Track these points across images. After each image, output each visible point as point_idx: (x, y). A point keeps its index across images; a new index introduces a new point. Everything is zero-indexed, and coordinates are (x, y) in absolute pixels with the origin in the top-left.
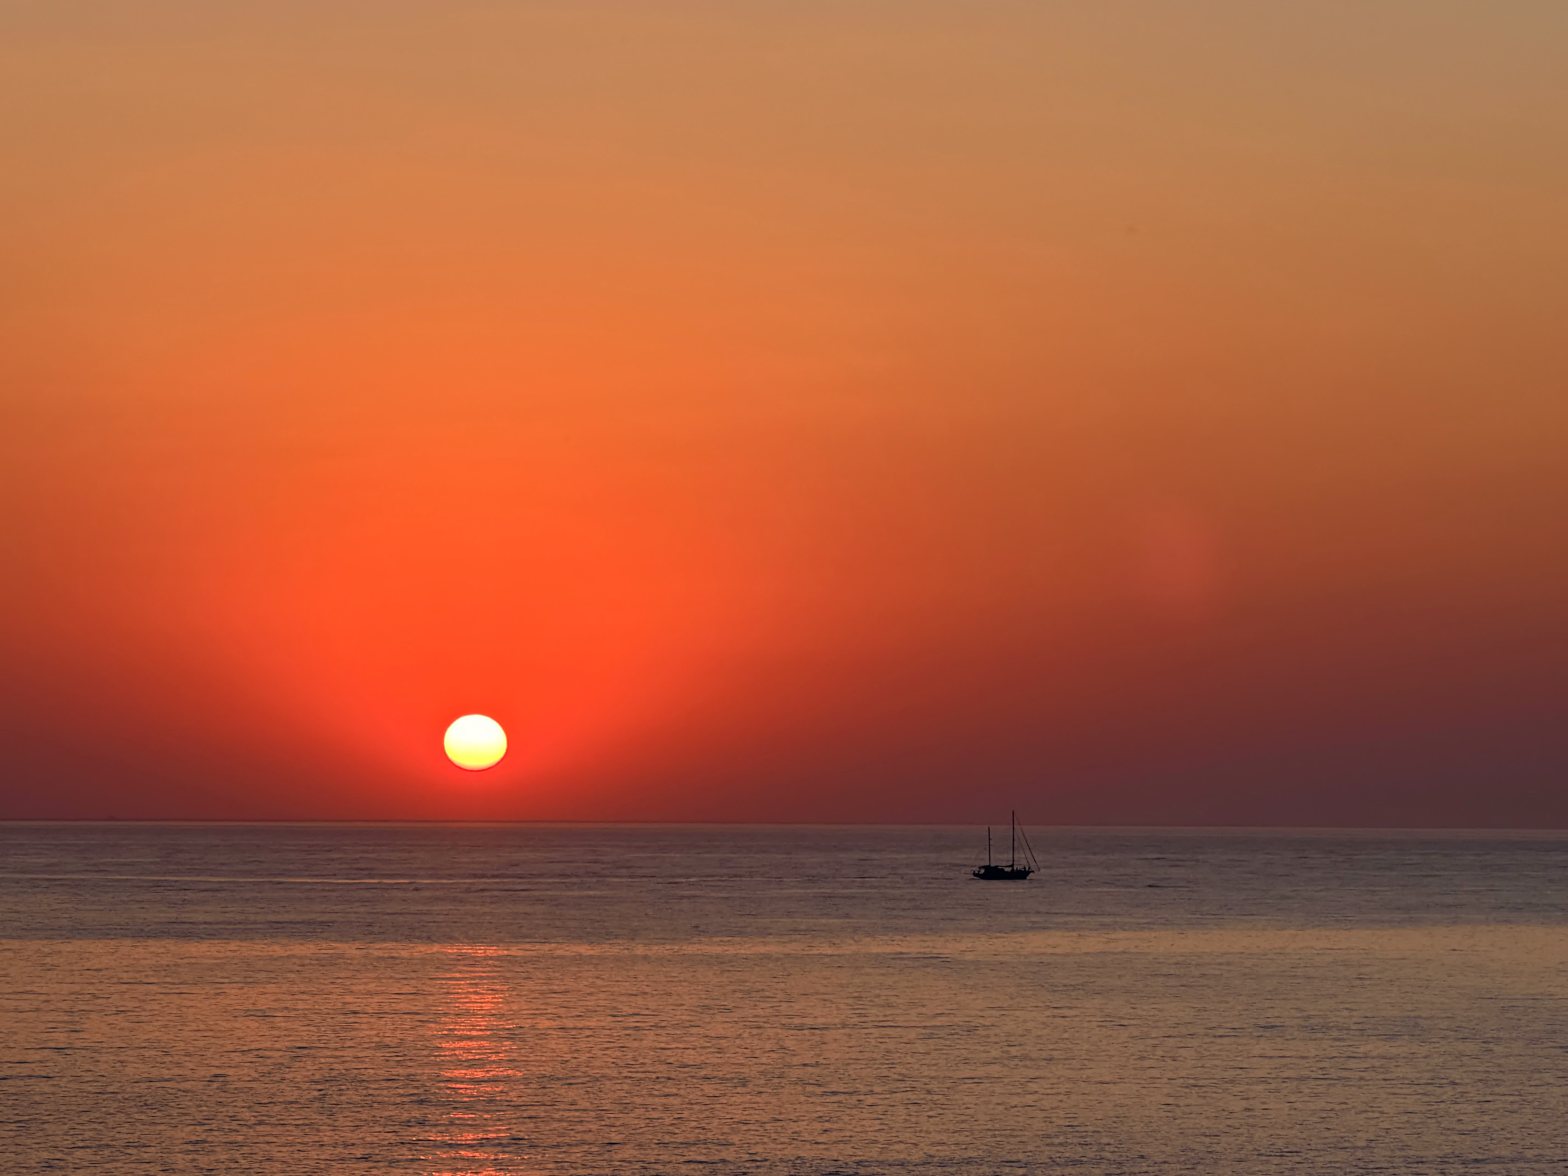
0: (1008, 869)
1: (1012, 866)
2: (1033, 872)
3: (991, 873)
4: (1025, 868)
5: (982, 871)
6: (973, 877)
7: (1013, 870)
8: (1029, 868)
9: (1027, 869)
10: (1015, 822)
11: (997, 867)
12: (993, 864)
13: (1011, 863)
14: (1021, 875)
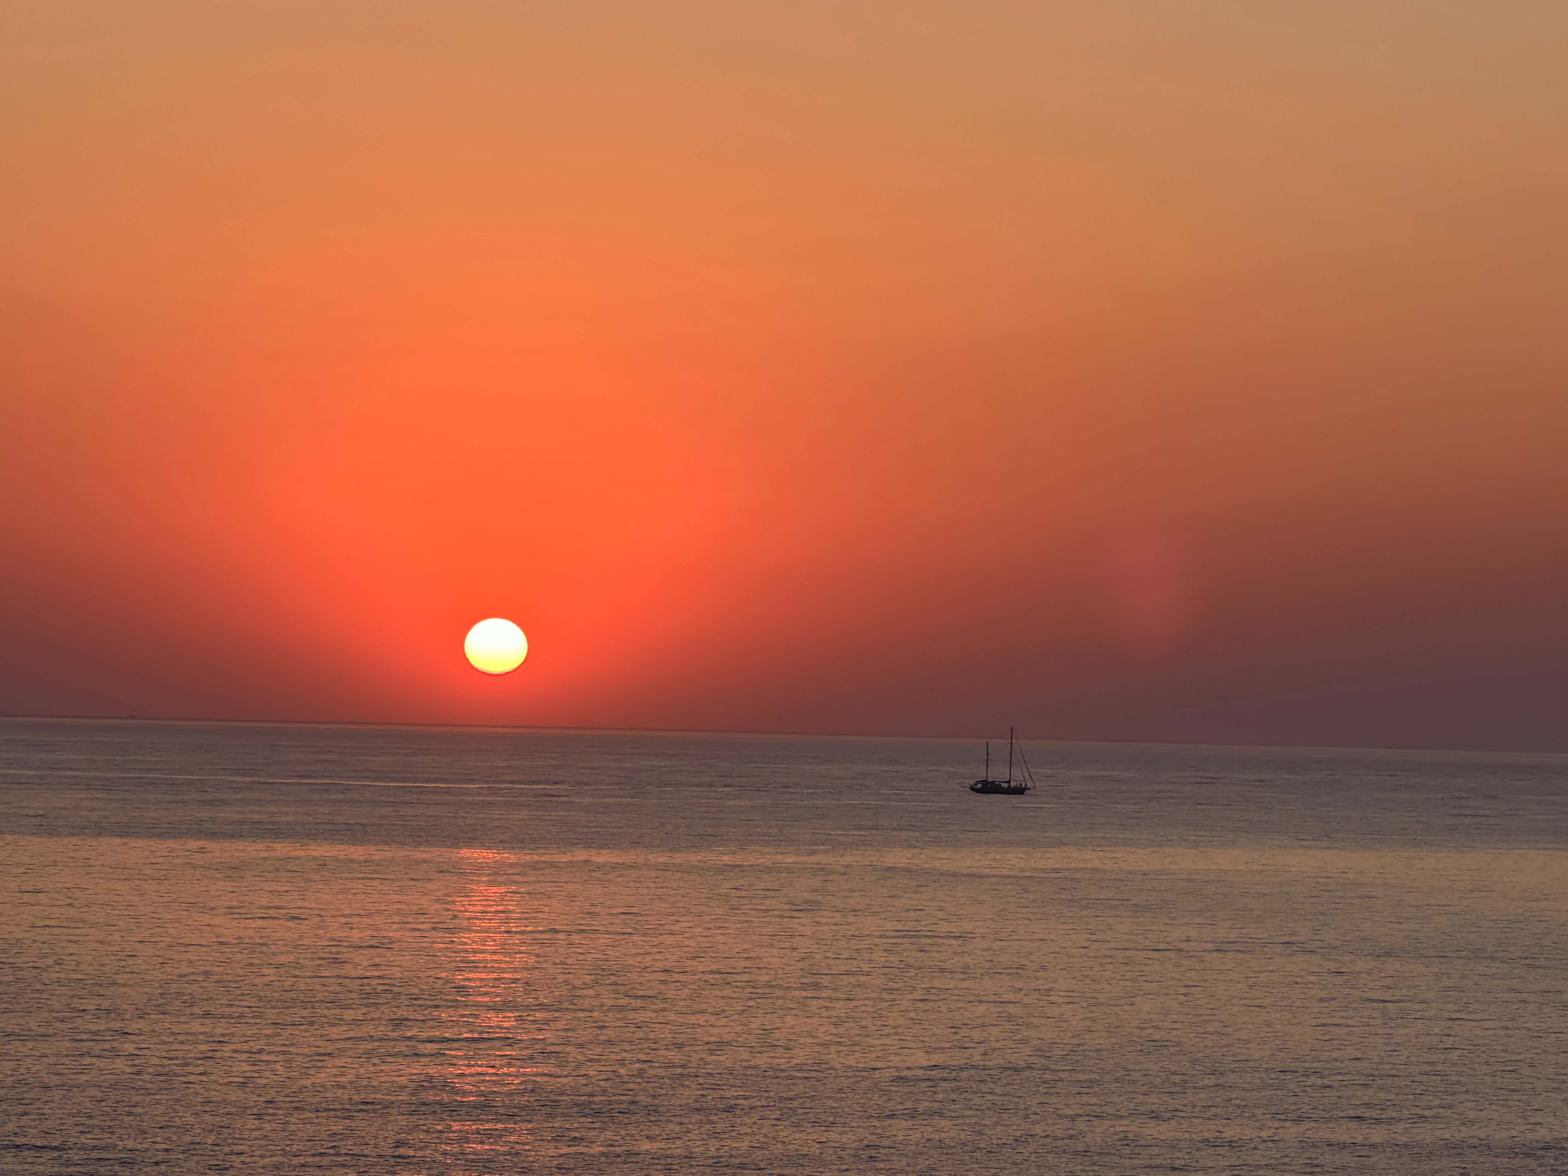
0: (1005, 785)
1: (1009, 782)
2: (1029, 789)
3: (987, 788)
4: (1021, 784)
5: (979, 786)
6: (970, 790)
7: (1009, 786)
8: (1026, 785)
9: (1023, 786)
10: (1013, 737)
11: (994, 782)
12: (990, 780)
13: (1008, 780)
14: (1020, 791)
